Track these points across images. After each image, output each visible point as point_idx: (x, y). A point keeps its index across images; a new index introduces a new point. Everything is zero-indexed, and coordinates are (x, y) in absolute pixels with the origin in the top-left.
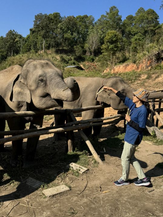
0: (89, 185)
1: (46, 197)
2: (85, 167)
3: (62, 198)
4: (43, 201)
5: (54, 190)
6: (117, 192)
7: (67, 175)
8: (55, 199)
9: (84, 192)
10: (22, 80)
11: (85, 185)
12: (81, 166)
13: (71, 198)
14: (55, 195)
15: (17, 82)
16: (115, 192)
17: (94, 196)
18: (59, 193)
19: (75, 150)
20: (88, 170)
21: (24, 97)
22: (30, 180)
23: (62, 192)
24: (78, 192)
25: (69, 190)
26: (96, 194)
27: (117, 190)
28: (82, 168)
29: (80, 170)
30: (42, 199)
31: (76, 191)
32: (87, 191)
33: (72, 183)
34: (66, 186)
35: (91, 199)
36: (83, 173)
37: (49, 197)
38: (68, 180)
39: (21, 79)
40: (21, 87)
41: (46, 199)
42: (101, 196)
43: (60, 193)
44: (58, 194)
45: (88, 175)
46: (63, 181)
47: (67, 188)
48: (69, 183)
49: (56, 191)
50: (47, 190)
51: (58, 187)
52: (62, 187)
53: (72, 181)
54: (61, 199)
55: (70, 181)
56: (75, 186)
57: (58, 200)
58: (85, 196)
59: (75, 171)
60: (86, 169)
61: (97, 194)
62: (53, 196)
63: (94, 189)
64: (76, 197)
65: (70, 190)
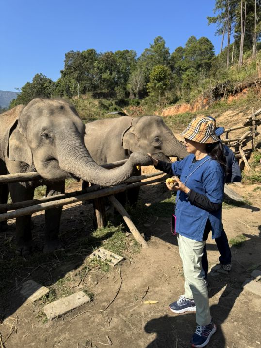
0: (124, 287)
1: (46, 320)
2: (120, 255)
3: (76, 319)
4: (41, 328)
5: (64, 303)
6: (170, 298)
7: (90, 270)
8: (63, 323)
9: (114, 302)
10: (21, 130)
11: (117, 288)
12: (113, 254)
13: (91, 317)
14: (64, 314)
15: (15, 131)
16: (166, 299)
17: (131, 311)
18: (71, 310)
19: (107, 224)
20: (124, 259)
22: (28, 285)
23: (75, 306)
24: (104, 304)
25: (88, 302)
26: (135, 306)
27: (170, 294)
28: (114, 258)
29: (110, 261)
30: (41, 325)
31: (102, 302)
32: (120, 301)
33: (97, 286)
34: (84, 294)
35: (126, 317)
36: (115, 266)
37: (53, 319)
38: (90, 279)
39: (20, 127)
41: (48, 324)
42: (142, 310)
43: (73, 309)
44: (68, 312)
45: (124, 268)
46: (82, 282)
47: (87, 299)
48: (92, 286)
49: (67, 306)
50: (55, 303)
51: (70, 297)
52: (78, 297)
53: (96, 283)
54: (73, 323)
55: (94, 282)
56: (100, 291)
57: (67, 325)
58: (116, 312)
59: (103, 262)
60: (121, 258)
61: (137, 305)
62: (60, 316)
63: (131, 296)
64: (100, 316)
65: (92, 301)
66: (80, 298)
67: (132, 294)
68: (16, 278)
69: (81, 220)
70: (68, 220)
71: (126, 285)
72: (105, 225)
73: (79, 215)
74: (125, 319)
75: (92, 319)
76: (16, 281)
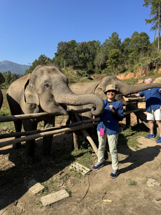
0: (90, 189)
1: (42, 207)
2: (88, 167)
3: (60, 208)
4: (39, 211)
5: (53, 197)
6: (121, 199)
7: (70, 176)
8: (52, 209)
9: (84, 199)
10: (31, 85)
11: (86, 189)
12: (84, 167)
13: (69, 207)
14: (53, 203)
15: (28, 86)
16: (118, 199)
17: (95, 205)
18: (58, 201)
19: (80, 147)
20: (91, 171)
21: (34, 99)
22: (32, 183)
23: (60, 199)
24: (78, 199)
25: (68, 197)
26: (98, 202)
27: (121, 197)
28: (85, 169)
29: (82, 172)
30: (39, 209)
31: (76, 198)
32: (88, 198)
33: (74, 187)
34: (66, 191)
35: (92, 209)
36: (85, 175)
37: (46, 206)
38: (69, 182)
39: (31, 83)
40: (31, 90)
41: (43, 210)
42: (102, 205)
43: (59, 201)
44: (56, 202)
45: (91, 176)
46: (64, 184)
47: (67, 195)
48: (71, 187)
49: (55, 198)
50: (48, 196)
51: (57, 193)
52: (62, 193)
53: (73, 185)
54: (58, 210)
55: (72, 184)
56: (75, 191)
57: (55, 211)
58: (85, 205)
59: (78, 172)
60: (89, 170)
61: (99, 202)
62: (50, 205)
63: (95, 195)
64: (75, 207)
65: (70, 196)
66: (63, 194)
67: (96, 194)
68: (25, 178)
69: (64, 144)
70: (56, 143)
71: (92, 188)
72: (79, 148)
73: (63, 140)
74: (91, 210)
75: (70, 209)
76: (25, 180)
